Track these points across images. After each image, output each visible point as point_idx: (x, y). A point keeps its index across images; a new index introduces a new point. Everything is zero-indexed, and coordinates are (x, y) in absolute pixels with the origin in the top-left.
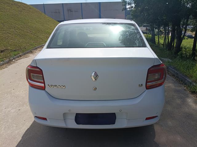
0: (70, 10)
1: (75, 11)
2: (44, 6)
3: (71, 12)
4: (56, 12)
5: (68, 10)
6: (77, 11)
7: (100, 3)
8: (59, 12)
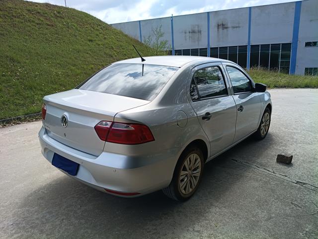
0: (223, 25)
1: (234, 27)
2: (172, 20)
4: (193, 32)
5: (218, 26)
6: (237, 27)
8: (200, 32)
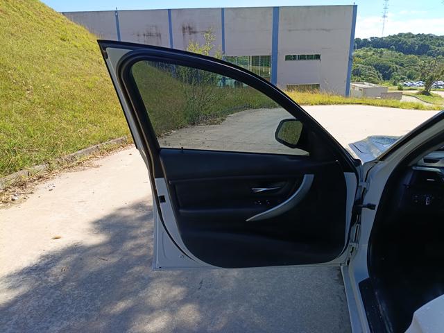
0: (189, 28)
2: (117, 16)
3: (193, 35)
4: (150, 35)
5: (184, 29)
7: (276, 9)
8: (159, 35)
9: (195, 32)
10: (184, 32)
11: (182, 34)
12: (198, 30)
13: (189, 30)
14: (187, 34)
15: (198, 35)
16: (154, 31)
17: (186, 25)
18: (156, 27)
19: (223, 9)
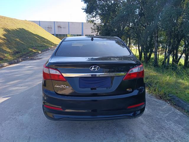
1: (64, 28)
5: (58, 27)
7: (82, 23)
9: (61, 28)
10: (58, 28)
11: (57, 28)
12: (62, 27)
13: (59, 27)
14: (59, 28)
15: (62, 28)
16: (50, 27)
17: (59, 26)
18: (51, 26)
19: (69, 22)
